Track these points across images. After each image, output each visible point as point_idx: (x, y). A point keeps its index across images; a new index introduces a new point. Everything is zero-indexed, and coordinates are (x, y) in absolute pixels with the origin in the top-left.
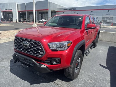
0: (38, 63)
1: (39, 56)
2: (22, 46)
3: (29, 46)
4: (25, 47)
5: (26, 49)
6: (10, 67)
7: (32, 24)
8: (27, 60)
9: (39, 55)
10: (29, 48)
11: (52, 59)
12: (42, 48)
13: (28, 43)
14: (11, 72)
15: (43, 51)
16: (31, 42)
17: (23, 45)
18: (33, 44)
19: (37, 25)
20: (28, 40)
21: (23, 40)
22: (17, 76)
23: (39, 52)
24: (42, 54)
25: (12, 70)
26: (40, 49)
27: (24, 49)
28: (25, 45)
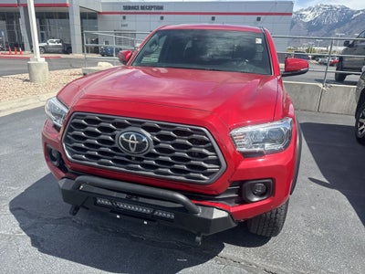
0: (197, 205)
1: (204, 179)
2: (116, 149)
4: (133, 150)
5: (139, 159)
6: (24, 234)
8: (141, 200)
9: (202, 176)
10: (151, 155)
12: (211, 149)
13: (148, 135)
14: (42, 250)
15: (217, 162)
16: (162, 132)
18: (171, 138)
20: (149, 123)
21: (121, 126)
22: (75, 261)
23: (203, 163)
24: (213, 173)
25: (42, 241)
26: (207, 156)
27: (129, 157)
28: (133, 145)
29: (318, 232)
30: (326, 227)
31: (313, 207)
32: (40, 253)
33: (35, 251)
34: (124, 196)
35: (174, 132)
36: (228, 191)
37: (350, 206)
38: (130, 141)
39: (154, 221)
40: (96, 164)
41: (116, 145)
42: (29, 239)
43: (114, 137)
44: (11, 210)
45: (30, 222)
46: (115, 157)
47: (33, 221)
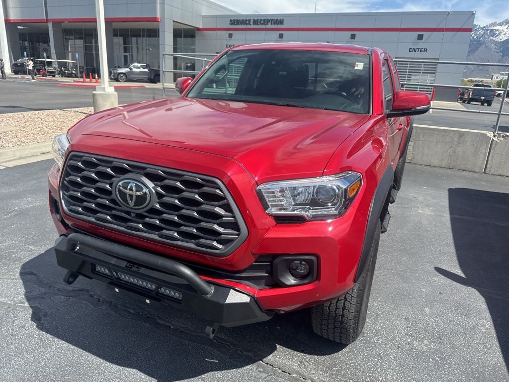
0: (209, 282)
1: (217, 249)
2: (113, 201)
3: (155, 198)
4: (132, 203)
5: (141, 217)
6: (27, 304)
7: (94, 88)
8: (142, 270)
9: (215, 244)
10: (153, 211)
11: (277, 260)
12: (227, 208)
13: (151, 185)
14: (41, 327)
15: (235, 226)
16: (167, 182)
17: (123, 195)
18: (177, 191)
19: (117, 89)
20: (151, 169)
21: (120, 171)
22: (76, 345)
23: (216, 227)
24: (231, 241)
25: (45, 316)
26: (221, 216)
27: (128, 213)
28: (131, 196)
29: (422, 346)
30: (438, 340)
31: (427, 310)
32: (37, 331)
33: (32, 327)
34: (124, 264)
35: (182, 183)
36: (252, 268)
37: (487, 314)
38: (127, 191)
39: (159, 300)
40: (93, 220)
41: (113, 196)
42: (30, 311)
43: (111, 185)
44: (21, 274)
45: (38, 291)
46: (114, 212)
47: (43, 290)
